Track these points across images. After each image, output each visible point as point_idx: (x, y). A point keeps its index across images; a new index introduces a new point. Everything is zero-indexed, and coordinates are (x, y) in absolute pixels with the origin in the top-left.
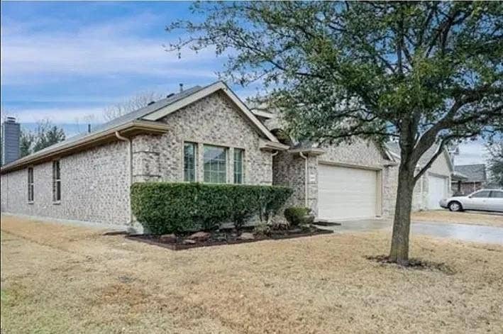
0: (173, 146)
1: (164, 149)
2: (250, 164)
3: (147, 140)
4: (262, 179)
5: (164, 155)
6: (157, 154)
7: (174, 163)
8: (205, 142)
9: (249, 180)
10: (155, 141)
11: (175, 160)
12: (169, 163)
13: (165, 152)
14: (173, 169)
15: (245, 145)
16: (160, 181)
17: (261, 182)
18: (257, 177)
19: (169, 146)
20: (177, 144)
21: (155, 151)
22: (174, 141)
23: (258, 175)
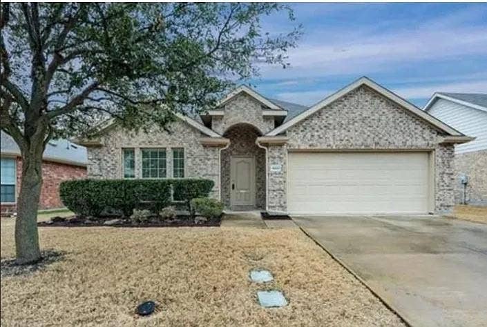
0: (112, 153)
1: (104, 155)
2: (190, 160)
3: (91, 151)
4: (205, 172)
5: (105, 160)
6: (99, 160)
7: (113, 165)
8: (141, 146)
9: (189, 174)
10: (97, 151)
11: (114, 162)
12: (108, 165)
13: (105, 158)
14: (113, 169)
15: (184, 144)
16: (102, 178)
17: (204, 176)
18: (198, 171)
19: (109, 153)
20: (116, 151)
21: (97, 157)
22: (113, 149)
23: (200, 169)
